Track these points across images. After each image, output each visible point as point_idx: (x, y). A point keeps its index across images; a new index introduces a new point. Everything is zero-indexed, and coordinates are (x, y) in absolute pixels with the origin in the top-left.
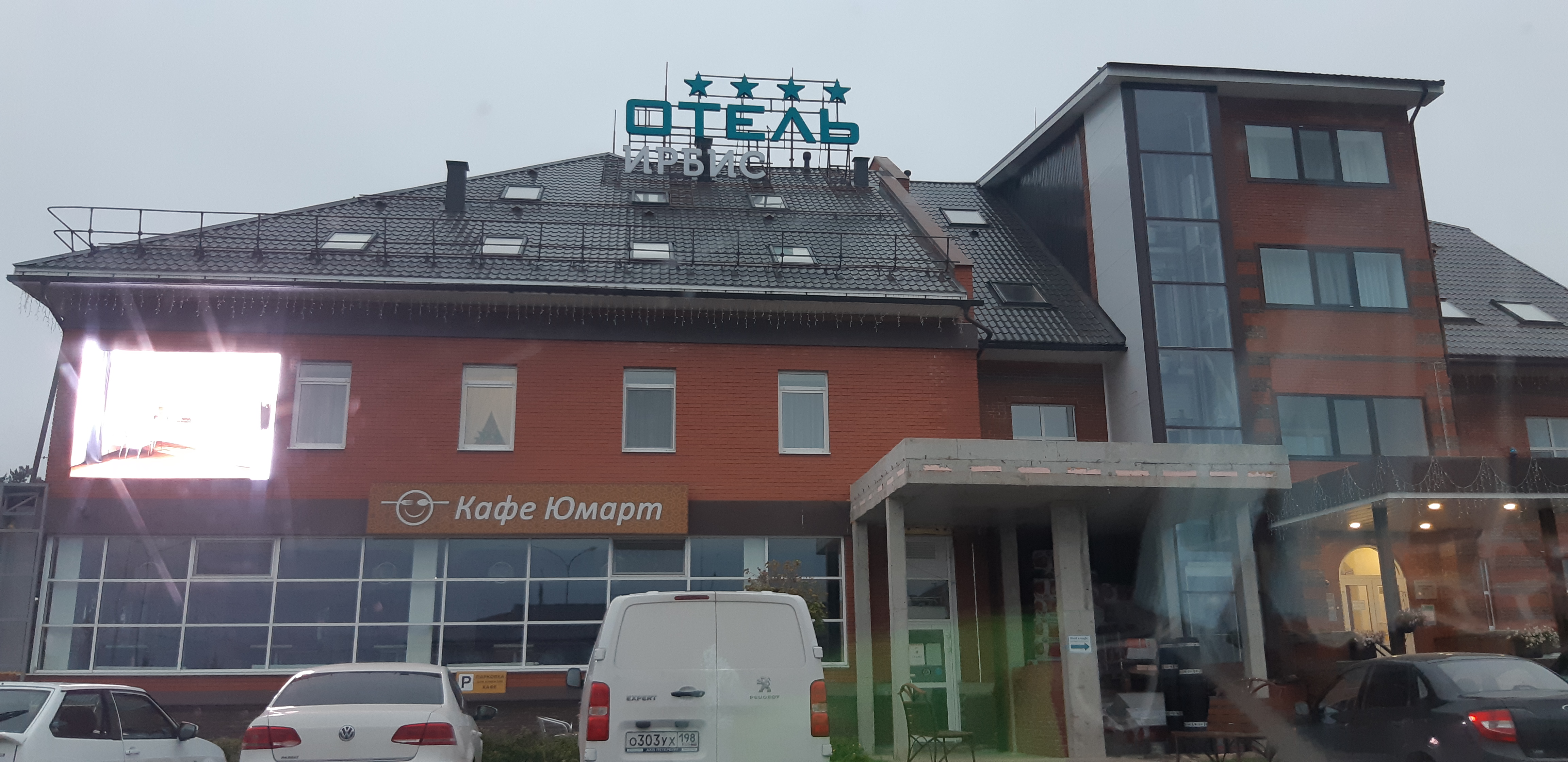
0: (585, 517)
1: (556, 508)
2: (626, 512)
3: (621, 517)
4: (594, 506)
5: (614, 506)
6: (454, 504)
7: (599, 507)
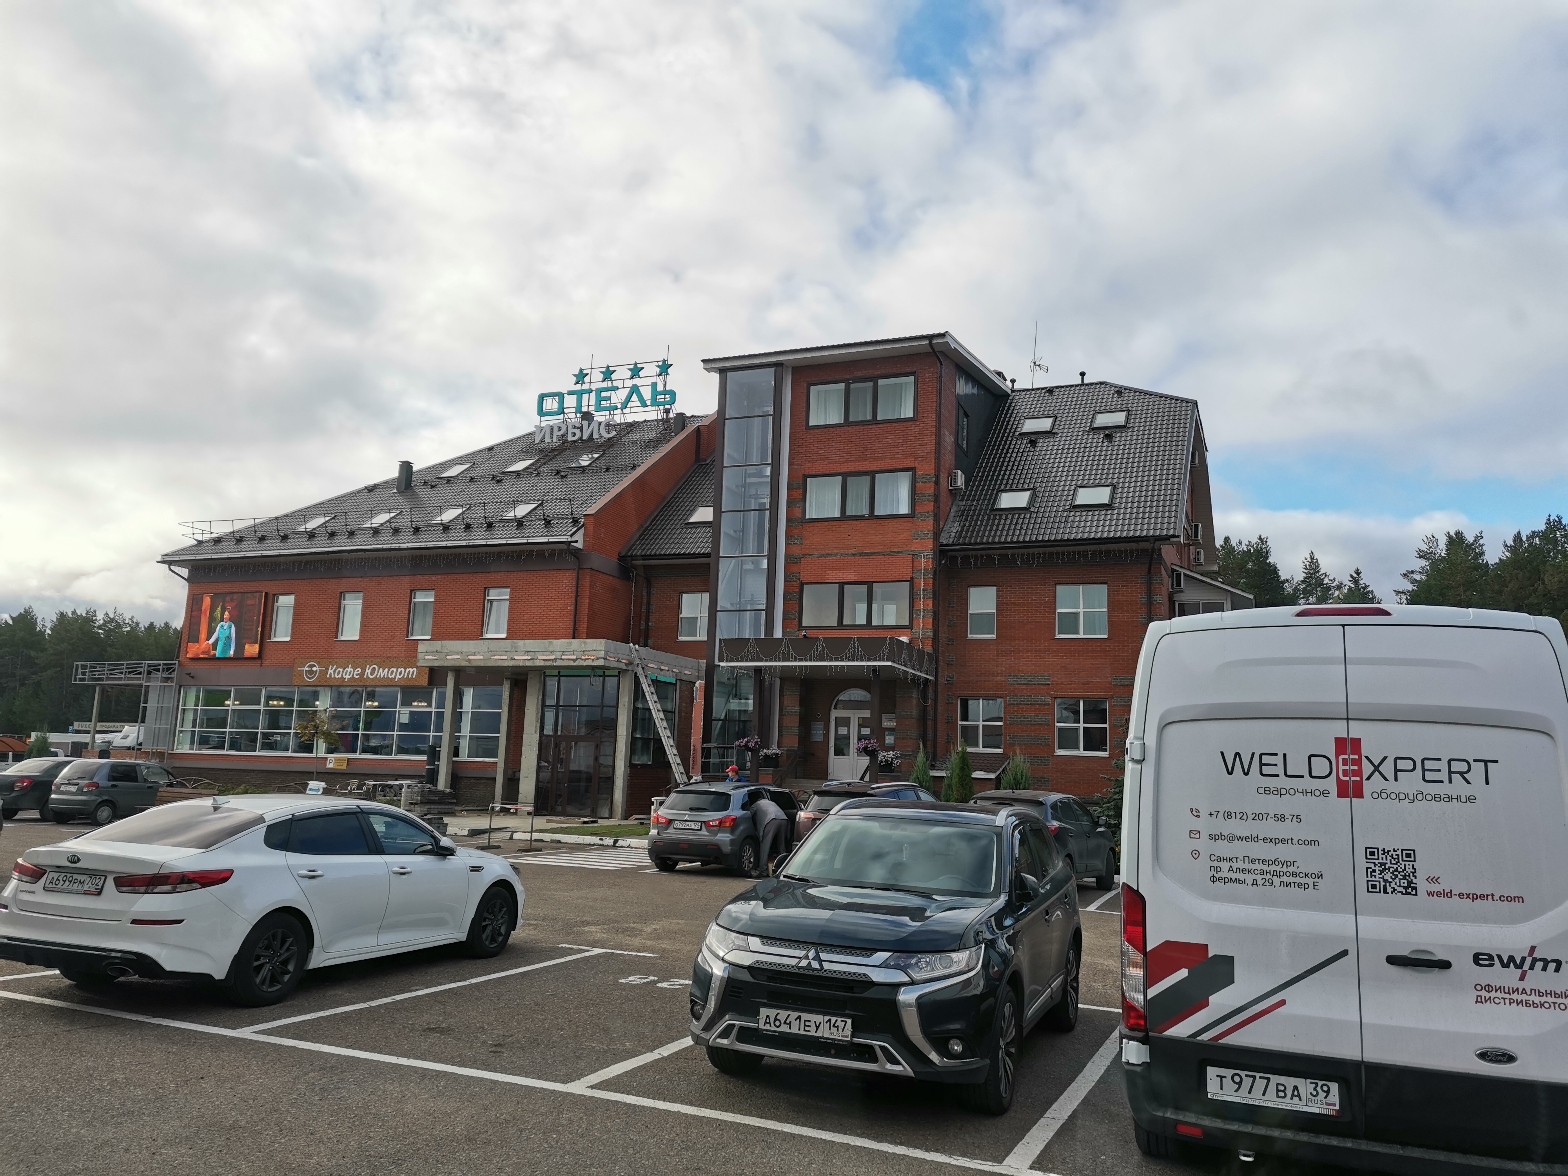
0: (382, 676)
1: (369, 672)
2: (400, 674)
3: (398, 676)
4: (386, 670)
5: (395, 670)
6: (327, 669)
7: (389, 670)
